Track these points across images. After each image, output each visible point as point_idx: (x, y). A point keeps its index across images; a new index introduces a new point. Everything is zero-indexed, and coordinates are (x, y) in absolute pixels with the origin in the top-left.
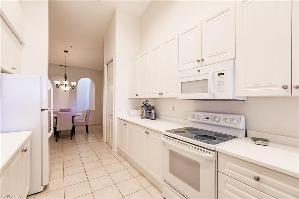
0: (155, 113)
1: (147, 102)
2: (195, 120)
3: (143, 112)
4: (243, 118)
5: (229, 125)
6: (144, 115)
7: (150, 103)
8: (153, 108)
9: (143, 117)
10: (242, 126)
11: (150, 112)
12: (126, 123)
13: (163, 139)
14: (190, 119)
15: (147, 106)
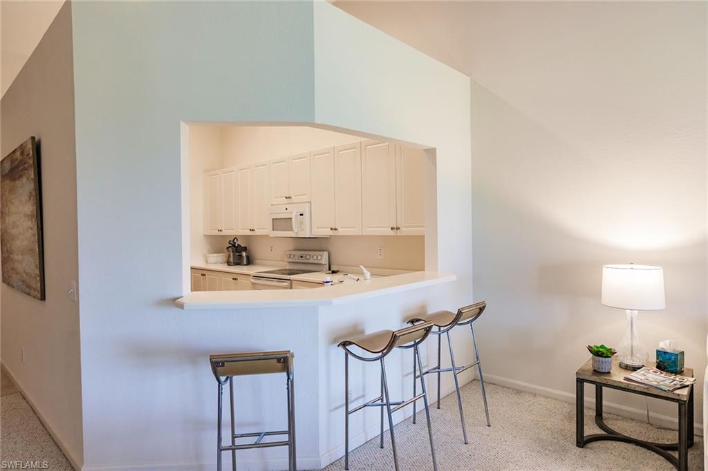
0: (248, 257)
1: (235, 240)
2: (291, 260)
3: (229, 256)
4: (325, 254)
5: (316, 262)
6: (232, 260)
7: (239, 242)
8: (245, 249)
9: (229, 263)
10: (325, 260)
11: (241, 256)
12: (204, 272)
13: (252, 280)
14: (286, 259)
15: (235, 246)
